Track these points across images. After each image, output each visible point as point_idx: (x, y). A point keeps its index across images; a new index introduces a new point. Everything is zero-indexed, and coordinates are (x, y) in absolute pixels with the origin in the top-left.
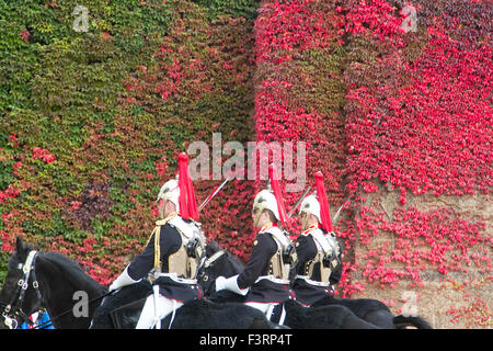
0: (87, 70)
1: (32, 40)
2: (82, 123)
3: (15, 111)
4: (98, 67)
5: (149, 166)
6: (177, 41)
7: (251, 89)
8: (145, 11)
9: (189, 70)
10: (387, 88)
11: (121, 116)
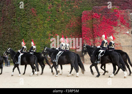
0: (61, 24)
1: (55, 21)
2: (61, 31)
3: (53, 30)
4: (63, 24)
5: (70, 35)
6: (72, 20)
7: (81, 26)
8: (68, 17)
9: (74, 24)
10: (98, 24)
11: (66, 30)
